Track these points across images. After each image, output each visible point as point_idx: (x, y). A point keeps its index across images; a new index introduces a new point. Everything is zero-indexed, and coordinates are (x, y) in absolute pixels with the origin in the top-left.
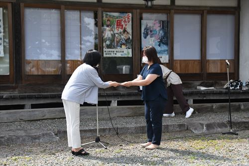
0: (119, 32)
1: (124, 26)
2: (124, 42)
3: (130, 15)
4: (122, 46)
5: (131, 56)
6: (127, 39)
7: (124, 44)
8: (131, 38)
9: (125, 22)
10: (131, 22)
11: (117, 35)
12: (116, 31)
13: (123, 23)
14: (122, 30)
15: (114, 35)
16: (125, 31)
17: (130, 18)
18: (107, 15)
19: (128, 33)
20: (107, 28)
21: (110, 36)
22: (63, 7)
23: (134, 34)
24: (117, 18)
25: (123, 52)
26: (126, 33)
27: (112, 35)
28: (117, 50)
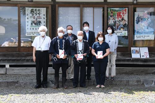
0: (119, 20)
1: (122, 16)
2: (122, 26)
3: (127, 9)
4: (121, 29)
5: (127, 35)
6: (124, 25)
7: (122, 28)
8: (127, 24)
9: (123, 13)
10: (127, 13)
11: (117, 22)
12: (117, 20)
13: (122, 14)
14: (121, 19)
15: (115, 22)
16: (123, 19)
17: (127, 11)
18: (111, 9)
19: (125, 21)
20: (111, 18)
21: (113, 23)
22: (81, 5)
23: (129, 21)
24: (117, 11)
25: (121, 32)
26: (124, 20)
27: (114, 22)
28: (117, 31)
